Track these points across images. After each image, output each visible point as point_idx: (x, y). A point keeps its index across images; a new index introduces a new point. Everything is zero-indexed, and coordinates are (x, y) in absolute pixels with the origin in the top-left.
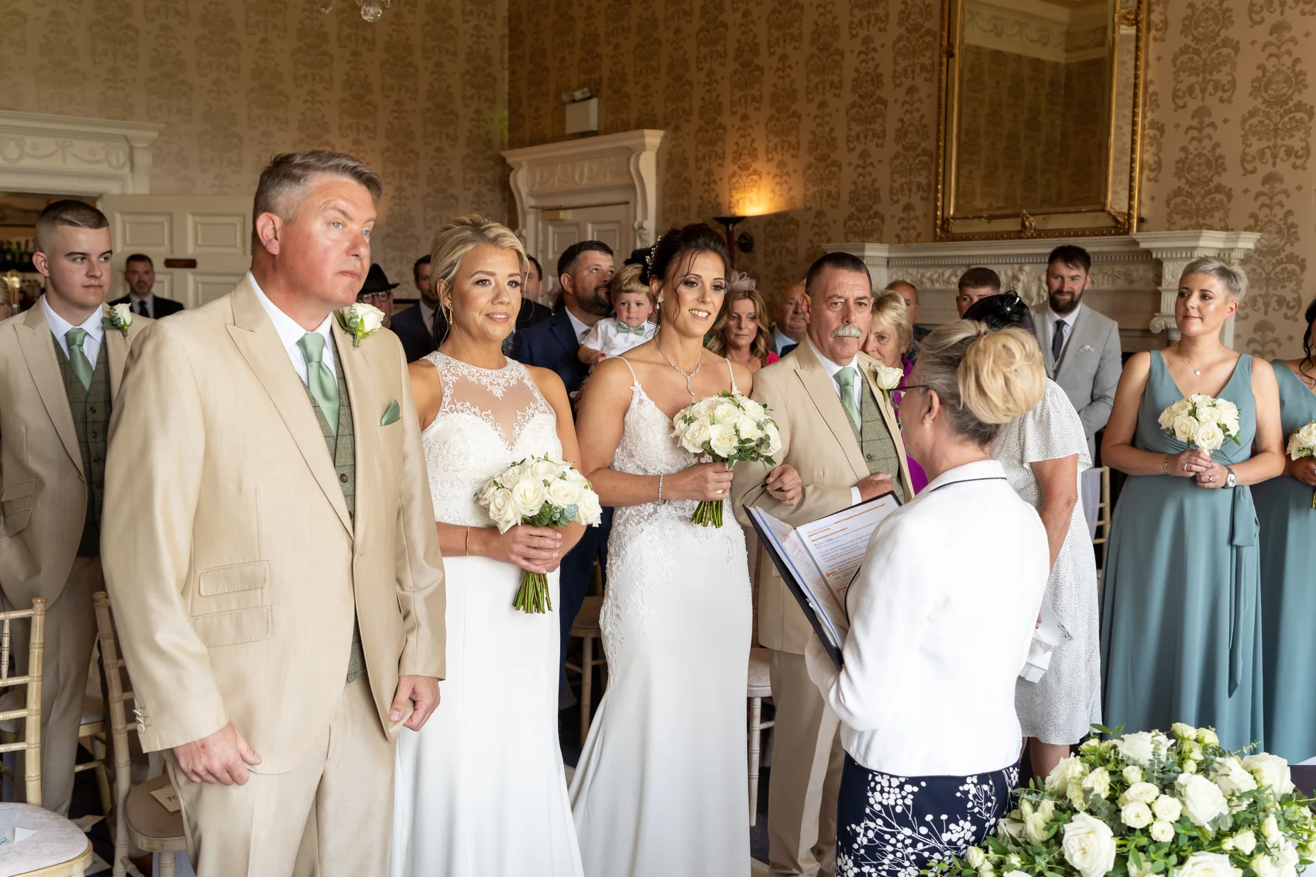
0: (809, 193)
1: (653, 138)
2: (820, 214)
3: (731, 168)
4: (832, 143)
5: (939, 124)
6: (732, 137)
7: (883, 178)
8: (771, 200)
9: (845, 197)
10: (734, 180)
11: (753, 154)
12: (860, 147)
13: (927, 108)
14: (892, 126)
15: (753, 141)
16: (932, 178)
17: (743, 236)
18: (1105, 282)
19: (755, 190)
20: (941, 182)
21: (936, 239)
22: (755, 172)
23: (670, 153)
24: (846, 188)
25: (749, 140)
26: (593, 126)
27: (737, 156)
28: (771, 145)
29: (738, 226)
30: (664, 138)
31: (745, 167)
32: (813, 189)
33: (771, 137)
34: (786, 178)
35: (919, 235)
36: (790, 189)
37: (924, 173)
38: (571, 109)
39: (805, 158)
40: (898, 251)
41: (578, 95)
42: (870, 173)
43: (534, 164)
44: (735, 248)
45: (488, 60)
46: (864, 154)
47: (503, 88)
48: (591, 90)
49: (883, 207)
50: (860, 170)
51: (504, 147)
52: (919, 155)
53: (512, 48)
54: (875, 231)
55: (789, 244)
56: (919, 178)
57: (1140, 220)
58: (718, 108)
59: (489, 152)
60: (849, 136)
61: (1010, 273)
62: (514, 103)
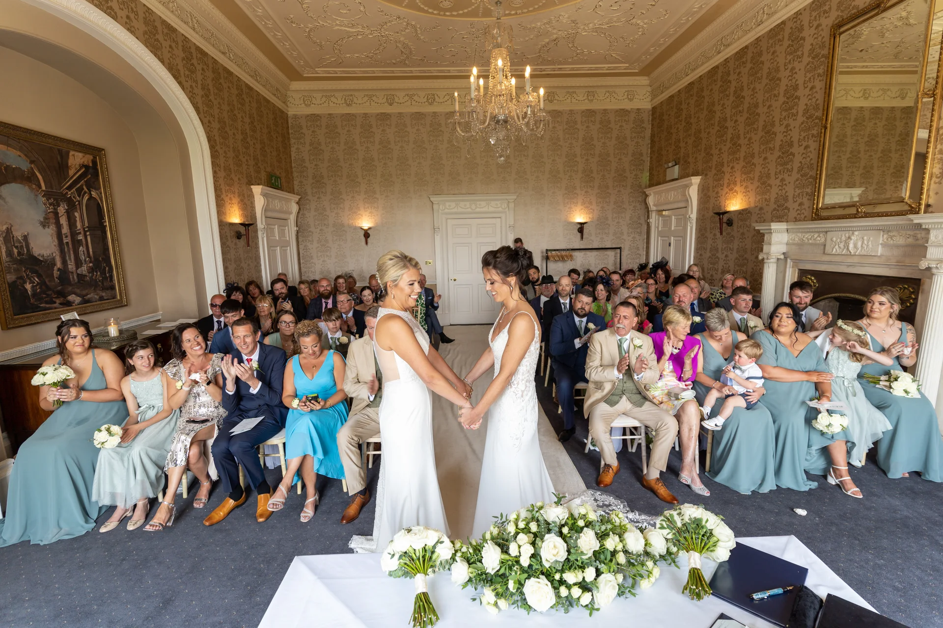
0: (757, 200)
1: (696, 180)
2: (761, 209)
3: (726, 190)
4: (768, 176)
5: (818, 161)
6: (727, 176)
7: (790, 191)
8: (741, 203)
9: (773, 200)
10: (727, 195)
11: (735, 183)
12: (781, 177)
13: (813, 155)
14: (796, 165)
15: (735, 178)
16: (813, 189)
17: (728, 220)
18: (901, 240)
19: (735, 199)
20: (817, 191)
21: (813, 219)
22: (735, 191)
23: (703, 186)
24: (773, 196)
25: (734, 177)
26: (676, 176)
27: (729, 185)
28: (743, 179)
29: (726, 215)
30: (702, 179)
31: (731, 190)
32: (759, 197)
33: (743, 175)
34: (748, 193)
35: (805, 217)
36: (749, 198)
37: (810, 187)
38: (668, 170)
39: (756, 184)
40: (791, 226)
41: (670, 164)
42: (784, 189)
43: (655, 193)
44: (725, 225)
45: (641, 154)
46: (783, 180)
47: (647, 164)
48: (676, 162)
49: (790, 204)
50: (780, 188)
51: (646, 188)
52: (807, 179)
53: (651, 148)
54: (785, 215)
55: (748, 223)
56: (807, 190)
57: (928, 206)
58: (722, 165)
59: (640, 190)
60: (776, 172)
61: (847, 235)
62: (651, 169)
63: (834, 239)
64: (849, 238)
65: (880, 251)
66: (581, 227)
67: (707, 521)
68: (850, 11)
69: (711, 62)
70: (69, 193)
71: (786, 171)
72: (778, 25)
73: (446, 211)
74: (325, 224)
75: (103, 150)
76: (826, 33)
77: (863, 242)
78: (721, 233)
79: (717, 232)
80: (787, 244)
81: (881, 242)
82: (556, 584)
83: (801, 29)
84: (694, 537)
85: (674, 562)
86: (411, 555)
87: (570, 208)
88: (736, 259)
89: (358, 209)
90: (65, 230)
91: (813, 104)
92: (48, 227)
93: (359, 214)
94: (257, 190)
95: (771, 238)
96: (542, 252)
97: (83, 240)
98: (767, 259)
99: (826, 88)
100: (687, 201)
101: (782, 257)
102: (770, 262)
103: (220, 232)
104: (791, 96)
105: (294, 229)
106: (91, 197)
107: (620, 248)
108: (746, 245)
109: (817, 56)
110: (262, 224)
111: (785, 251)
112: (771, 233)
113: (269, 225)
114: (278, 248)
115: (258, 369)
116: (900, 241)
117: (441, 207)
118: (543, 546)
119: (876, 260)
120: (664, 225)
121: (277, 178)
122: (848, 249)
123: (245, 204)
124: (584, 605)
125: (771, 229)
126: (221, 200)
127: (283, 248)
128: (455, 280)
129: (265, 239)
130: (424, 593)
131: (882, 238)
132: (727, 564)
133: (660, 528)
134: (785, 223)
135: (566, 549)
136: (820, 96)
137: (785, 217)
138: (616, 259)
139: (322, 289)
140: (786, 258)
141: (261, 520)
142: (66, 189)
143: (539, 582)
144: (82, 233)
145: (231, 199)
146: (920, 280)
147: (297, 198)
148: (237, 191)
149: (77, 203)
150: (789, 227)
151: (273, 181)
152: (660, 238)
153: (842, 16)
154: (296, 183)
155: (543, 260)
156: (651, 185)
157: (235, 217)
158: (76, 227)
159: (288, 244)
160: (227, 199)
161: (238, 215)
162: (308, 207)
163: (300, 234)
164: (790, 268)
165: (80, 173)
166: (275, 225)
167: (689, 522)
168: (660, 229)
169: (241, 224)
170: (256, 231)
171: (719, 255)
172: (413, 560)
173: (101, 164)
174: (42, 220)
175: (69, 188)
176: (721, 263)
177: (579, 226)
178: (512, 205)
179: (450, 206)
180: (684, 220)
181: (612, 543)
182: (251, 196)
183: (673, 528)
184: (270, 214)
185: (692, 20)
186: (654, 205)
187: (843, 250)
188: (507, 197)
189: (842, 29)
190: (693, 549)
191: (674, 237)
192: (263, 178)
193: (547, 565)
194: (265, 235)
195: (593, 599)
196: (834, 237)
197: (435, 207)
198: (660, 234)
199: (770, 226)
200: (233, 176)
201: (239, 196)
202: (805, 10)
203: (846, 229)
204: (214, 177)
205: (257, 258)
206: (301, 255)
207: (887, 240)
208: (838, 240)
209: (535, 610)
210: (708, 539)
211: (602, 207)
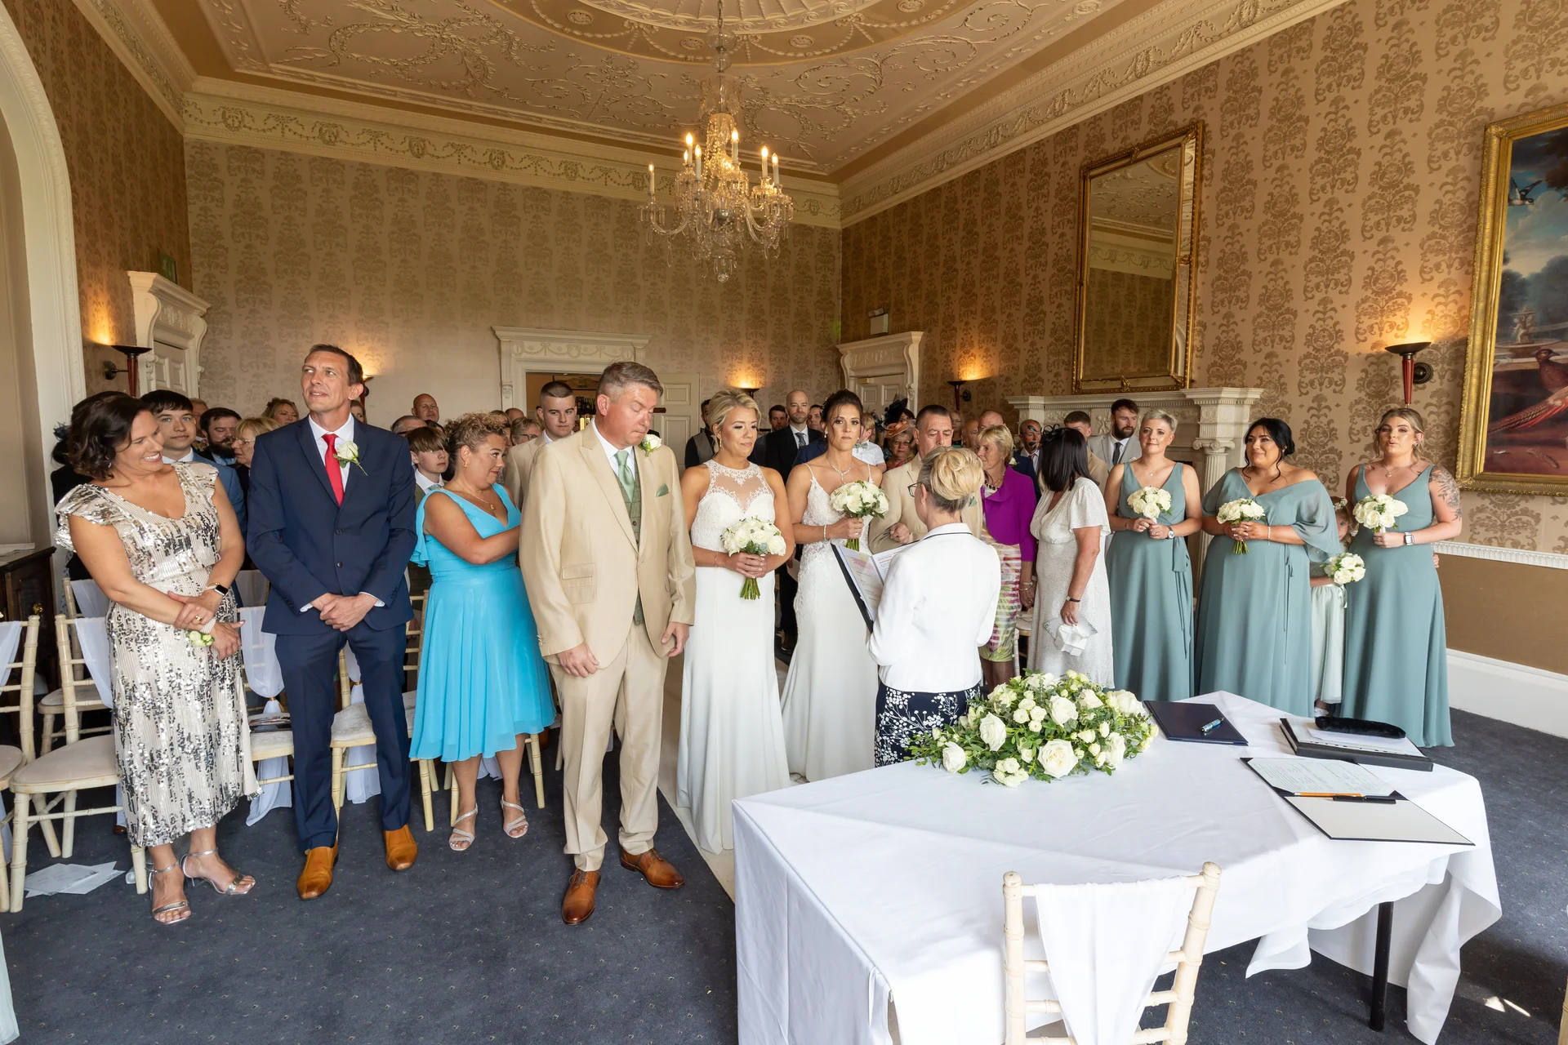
0: (1002, 367)
1: (917, 336)
2: (1008, 379)
3: (959, 352)
4: (1015, 337)
5: (1075, 323)
6: (960, 335)
7: (1043, 357)
8: (981, 370)
9: (1022, 368)
10: (961, 359)
11: (971, 345)
12: (1030, 340)
13: (1068, 316)
14: (1048, 326)
15: (972, 337)
16: (1071, 358)
17: (965, 393)
19: (972, 365)
20: (1076, 359)
21: (1073, 393)
22: (972, 355)
23: (927, 345)
24: (1023, 364)
25: (969, 336)
26: (885, 330)
27: (963, 346)
28: (982, 339)
29: (962, 386)
30: (924, 335)
31: (966, 352)
32: (1004, 364)
33: (982, 334)
34: (989, 358)
35: (1063, 390)
36: (991, 364)
37: (1067, 355)
38: (872, 320)
39: (1000, 346)
40: (1049, 401)
41: (877, 312)
42: (1036, 355)
43: (852, 352)
44: (961, 399)
45: (829, 294)
46: (1033, 344)
47: (839, 310)
48: (885, 309)
49: (1043, 374)
50: (1030, 353)
51: (839, 343)
52: (1064, 344)
53: (844, 286)
55: (988, 398)
56: (1063, 358)
57: (1192, 381)
58: (953, 318)
59: (830, 346)
60: (1024, 333)
62: (844, 318)
71: (1036, 333)
87: (731, 365)
91: (1064, 254)
99: (1078, 239)
100: (905, 364)
104: (1038, 242)
109: (1065, 199)
112: (1028, 409)
117: (513, 346)
120: (869, 398)
125: (1028, 404)
134: (1042, 397)
136: (1071, 245)
137: (1039, 391)
150: (1046, 403)
156: (845, 340)
186: (853, 369)
189: (1092, 173)
197: (503, 346)
199: (1027, 400)
211: (779, 368)
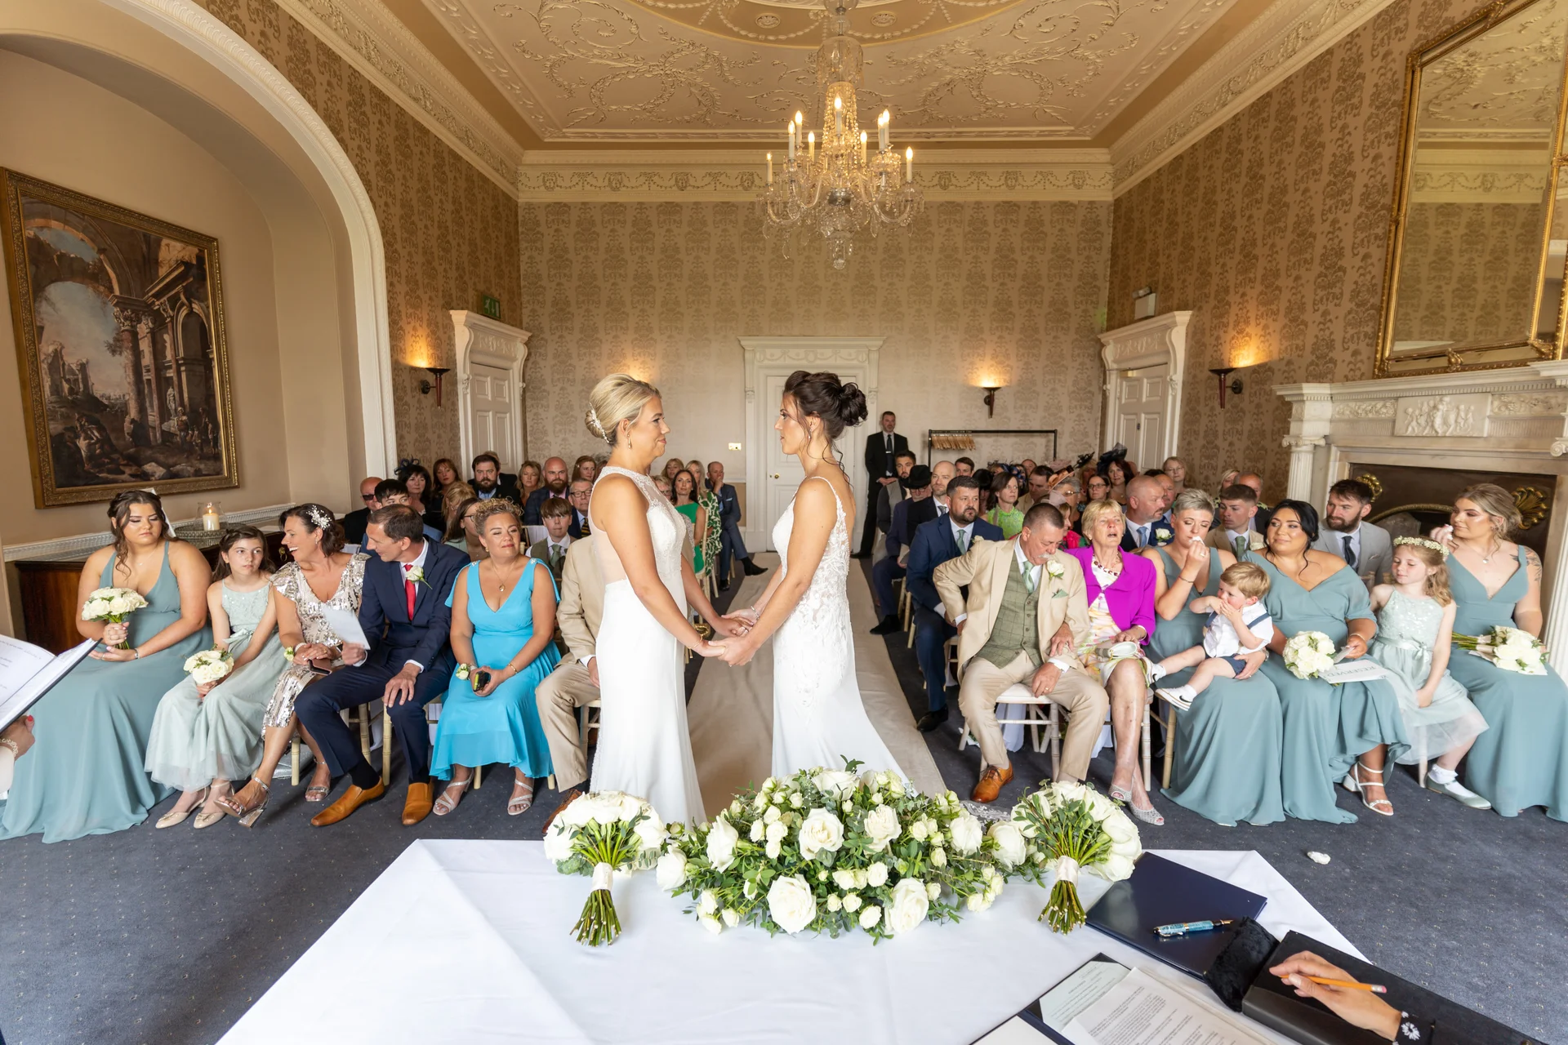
0: (1283, 347)
1: (1183, 318)
2: (1289, 363)
3: (1232, 333)
4: (1302, 308)
5: (1383, 281)
6: (1234, 309)
7: (1338, 330)
8: (1257, 354)
9: (1308, 348)
10: (1233, 342)
11: (1247, 322)
12: (1322, 308)
13: (1377, 270)
14: (1348, 287)
15: (1248, 312)
16: (1377, 327)
17: (1235, 383)
18: (1523, 409)
19: (1246, 348)
20: (1382, 330)
21: (1374, 377)
22: (1248, 335)
23: (1195, 326)
24: (1310, 340)
25: (1245, 311)
26: (1150, 312)
27: (1237, 323)
28: (1259, 313)
29: (1231, 374)
30: (1193, 315)
31: (1240, 332)
32: (1286, 344)
33: (1260, 307)
34: (1268, 337)
35: (1363, 374)
36: (1270, 345)
37: (1371, 324)
38: (1137, 302)
39: (1282, 320)
40: (1338, 389)
41: (1141, 292)
42: (1328, 328)
43: (1116, 341)
44: (1229, 392)
45: (1095, 277)
46: (1325, 313)
47: (1105, 295)
48: (1151, 288)
49: (1337, 354)
50: (1321, 326)
51: (1102, 332)
52: (1367, 310)
53: (1112, 267)
54: (1329, 373)
55: (1266, 387)
56: (1366, 329)
57: (1565, 350)
58: (1227, 291)
59: (1092, 336)
60: (1315, 300)
61: (1432, 403)
62: (1111, 302)
63: (1410, 410)
64: (1435, 407)
65: (1487, 428)
66: (990, 396)
67: (1092, 806)
68: (1440, 27)
69: (1211, 121)
70: (157, 303)
71: (1331, 298)
72: (1322, 56)
73: (766, 362)
74: (568, 380)
75: (215, 240)
76: (1398, 65)
77: (1458, 414)
78: (1222, 405)
79: (1217, 403)
80: (1331, 421)
81: (1488, 413)
82: (822, 890)
83: (1358, 61)
84: (1070, 833)
85: (1038, 877)
86: (592, 833)
87: (972, 363)
88: (1248, 448)
89: (624, 356)
90: (147, 360)
91: (1377, 184)
92: (121, 354)
93: (625, 365)
94: (459, 317)
95: (1302, 411)
96: (923, 435)
97: (175, 379)
98: (1297, 445)
99: (1398, 157)
100: (1168, 352)
101: (1322, 442)
102: (1301, 452)
103: (394, 380)
104: (1342, 173)
105: (518, 385)
106: (191, 313)
107: (1054, 432)
108: (1263, 424)
109: (1384, 104)
110: (464, 372)
111: (1327, 433)
112: (1303, 401)
113: (476, 375)
114: (491, 413)
115: (422, 579)
116: (1521, 410)
117: (758, 355)
118: (803, 826)
119: (1480, 445)
120: (1131, 394)
121: (494, 301)
122: (1432, 426)
123: (438, 338)
124: (867, 927)
125: (1302, 395)
126: (398, 330)
127: (499, 415)
128: (777, 477)
129: (469, 397)
130: (603, 891)
131: (1490, 406)
132: (1128, 884)
133: (1016, 819)
134: (1327, 385)
135: (842, 832)
136: (1388, 170)
137: (1330, 376)
138: (1047, 450)
139: (551, 478)
140: (1328, 445)
141: (409, 821)
142: (153, 296)
143: (792, 884)
144: (174, 366)
145: (415, 329)
146: (1554, 477)
147: (525, 335)
148: (425, 317)
149: (168, 320)
150: (1333, 392)
151: (487, 306)
152: (1122, 416)
153: (1426, 37)
154: (526, 312)
155: (924, 448)
156: (1110, 328)
157: (421, 358)
158: (165, 357)
159: (506, 408)
160: (408, 328)
161: (425, 356)
162: (542, 351)
163: (528, 394)
164: (1335, 461)
165: (176, 273)
166: (487, 376)
167: (1062, 807)
168: (1123, 401)
169: (430, 370)
170: (454, 383)
171: (1219, 442)
172: (595, 841)
173: (210, 261)
174: (111, 341)
175: (158, 296)
176: (1223, 456)
177: (986, 394)
178: (874, 356)
179: (772, 355)
180: (1161, 385)
181: (922, 829)
182: (449, 327)
183: (1037, 820)
184: (479, 358)
185: (1178, 52)
186: (1115, 361)
187: (1425, 428)
188: (867, 343)
189: (1425, 59)
190: (1066, 853)
191: (1146, 413)
192: (471, 300)
193: (808, 857)
194: (469, 390)
195: (882, 919)
196: (1410, 406)
197: (748, 355)
198: (1123, 410)
199: (1301, 389)
200: (420, 292)
201: (429, 325)
202: (1365, 29)
203: (1430, 393)
204: (389, 291)
205: (455, 427)
206: (529, 429)
207: (1499, 409)
208: (1417, 412)
209: (785, 931)
210: (1093, 837)
211: (1027, 363)
